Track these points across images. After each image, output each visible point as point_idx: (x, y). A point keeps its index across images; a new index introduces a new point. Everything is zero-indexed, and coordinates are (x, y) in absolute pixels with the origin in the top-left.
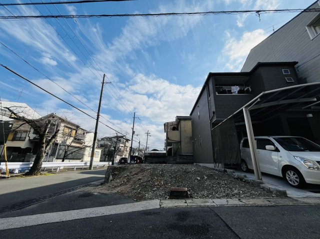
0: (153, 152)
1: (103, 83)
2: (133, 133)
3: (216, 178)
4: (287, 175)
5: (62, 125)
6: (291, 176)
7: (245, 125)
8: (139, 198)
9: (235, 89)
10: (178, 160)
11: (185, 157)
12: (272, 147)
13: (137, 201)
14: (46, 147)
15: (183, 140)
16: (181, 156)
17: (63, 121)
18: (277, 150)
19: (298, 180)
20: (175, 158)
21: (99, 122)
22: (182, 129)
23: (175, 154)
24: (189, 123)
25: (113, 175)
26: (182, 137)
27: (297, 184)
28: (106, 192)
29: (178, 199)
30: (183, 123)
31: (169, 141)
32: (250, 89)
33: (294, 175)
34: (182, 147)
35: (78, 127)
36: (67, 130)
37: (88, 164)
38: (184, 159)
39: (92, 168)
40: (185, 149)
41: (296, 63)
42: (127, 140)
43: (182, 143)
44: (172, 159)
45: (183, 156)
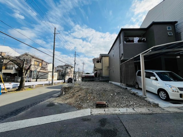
0: (87, 75)
1: (55, 34)
2: (75, 63)
3: (121, 94)
5: (33, 60)
6: (162, 94)
7: (140, 62)
8: (80, 108)
9: (136, 39)
10: (100, 80)
11: (104, 78)
12: (154, 78)
13: (78, 110)
14: (25, 75)
15: (103, 68)
16: (102, 77)
17: (33, 57)
19: (166, 97)
20: (99, 78)
21: (54, 59)
22: (103, 62)
23: (99, 76)
24: (107, 58)
25: (65, 92)
27: (164, 98)
28: (61, 102)
29: (100, 108)
30: (103, 58)
31: (96, 69)
32: (145, 39)
33: (164, 94)
34: (103, 72)
35: (42, 61)
36: (36, 63)
37: (51, 82)
38: (104, 79)
39: (53, 84)
40: (105, 73)
41: (176, 22)
42: (72, 67)
43: (103, 70)
44: (97, 79)
45: (103, 77)
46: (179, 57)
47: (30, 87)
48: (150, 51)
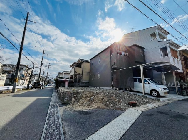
2: (42, 64)
4: (152, 93)
10: (80, 85)
11: (84, 83)
12: (147, 83)
15: (83, 73)
16: (82, 82)
18: (149, 84)
19: (157, 95)
20: (78, 83)
22: (84, 67)
24: (88, 64)
26: (84, 72)
27: (156, 96)
31: (76, 73)
33: (155, 93)
34: (83, 77)
38: (84, 84)
42: (29, 69)
43: (83, 75)
46: (147, 70)
48: (151, 64)
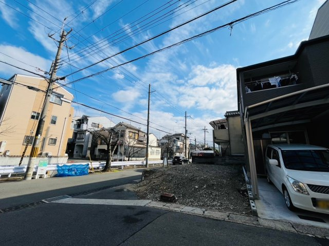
0: (205, 152)
5: (127, 131)
10: (227, 161)
13: (139, 199)
14: (112, 152)
15: (232, 139)
17: (128, 128)
22: (231, 127)
23: (224, 154)
24: (238, 120)
26: (231, 136)
27: (289, 205)
30: (231, 119)
35: (139, 131)
36: (131, 134)
37: (145, 163)
38: (234, 159)
39: (148, 166)
40: (236, 149)
43: (231, 143)
44: (220, 160)
45: (233, 156)
47: (119, 168)
